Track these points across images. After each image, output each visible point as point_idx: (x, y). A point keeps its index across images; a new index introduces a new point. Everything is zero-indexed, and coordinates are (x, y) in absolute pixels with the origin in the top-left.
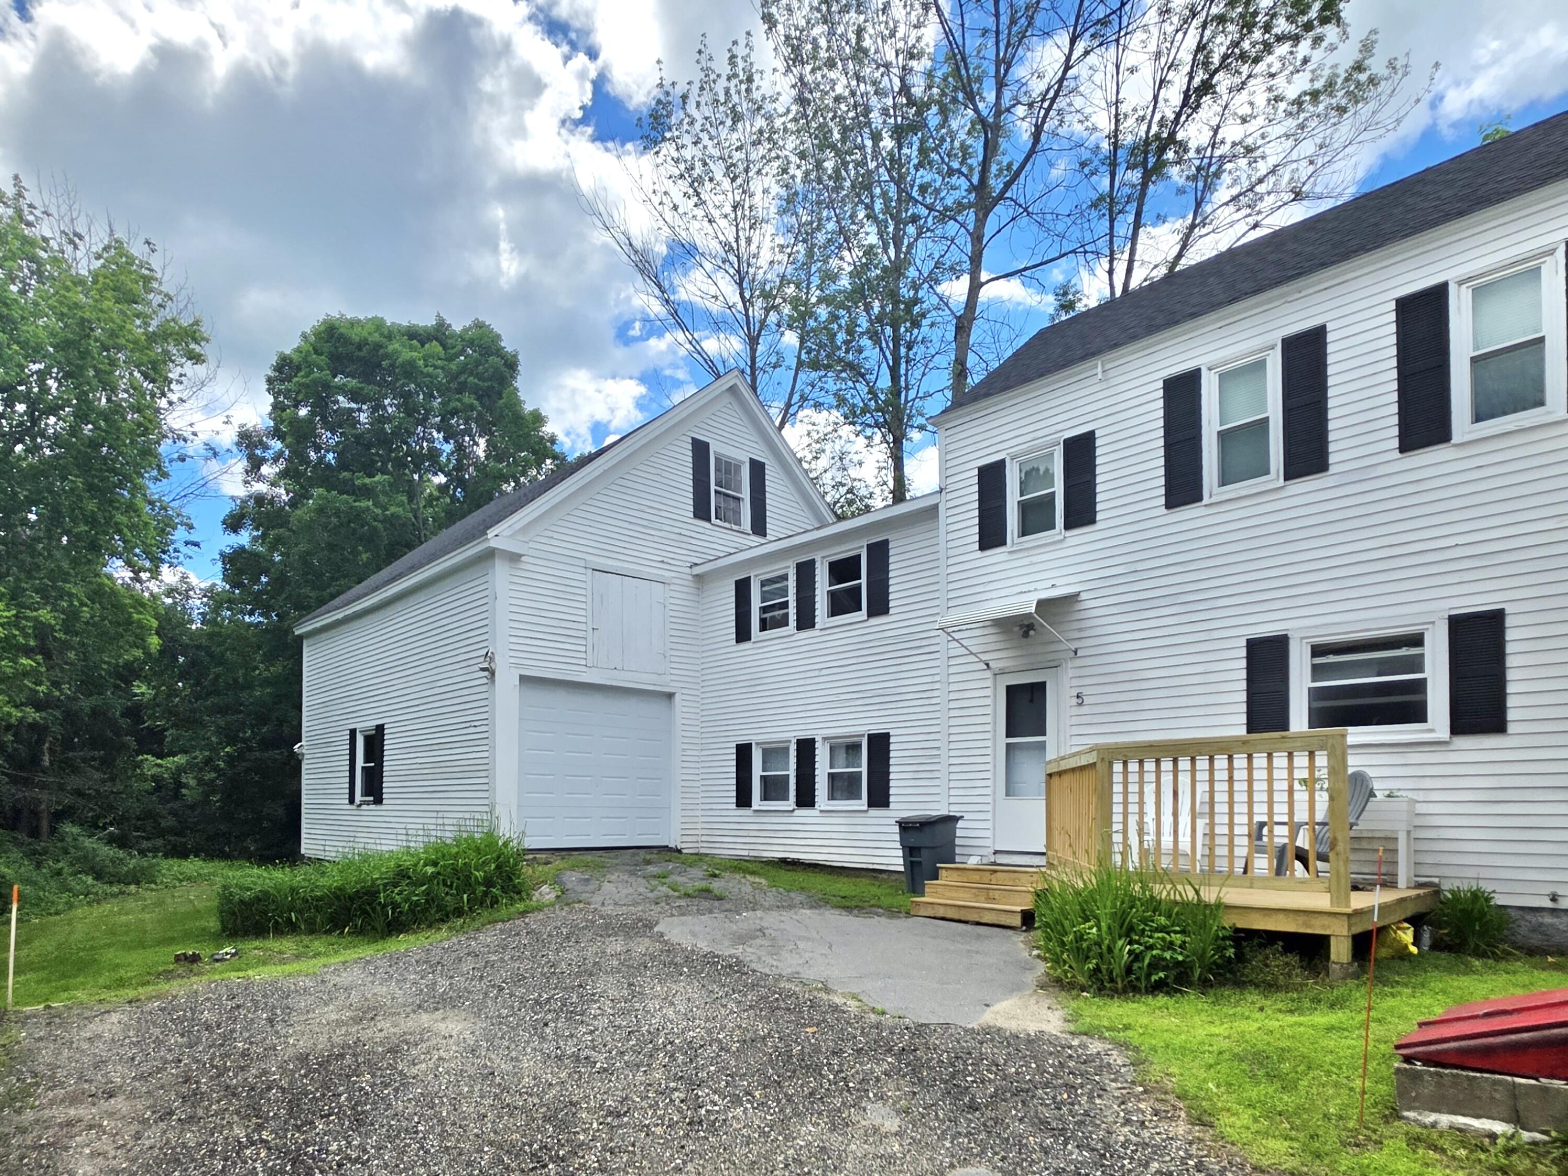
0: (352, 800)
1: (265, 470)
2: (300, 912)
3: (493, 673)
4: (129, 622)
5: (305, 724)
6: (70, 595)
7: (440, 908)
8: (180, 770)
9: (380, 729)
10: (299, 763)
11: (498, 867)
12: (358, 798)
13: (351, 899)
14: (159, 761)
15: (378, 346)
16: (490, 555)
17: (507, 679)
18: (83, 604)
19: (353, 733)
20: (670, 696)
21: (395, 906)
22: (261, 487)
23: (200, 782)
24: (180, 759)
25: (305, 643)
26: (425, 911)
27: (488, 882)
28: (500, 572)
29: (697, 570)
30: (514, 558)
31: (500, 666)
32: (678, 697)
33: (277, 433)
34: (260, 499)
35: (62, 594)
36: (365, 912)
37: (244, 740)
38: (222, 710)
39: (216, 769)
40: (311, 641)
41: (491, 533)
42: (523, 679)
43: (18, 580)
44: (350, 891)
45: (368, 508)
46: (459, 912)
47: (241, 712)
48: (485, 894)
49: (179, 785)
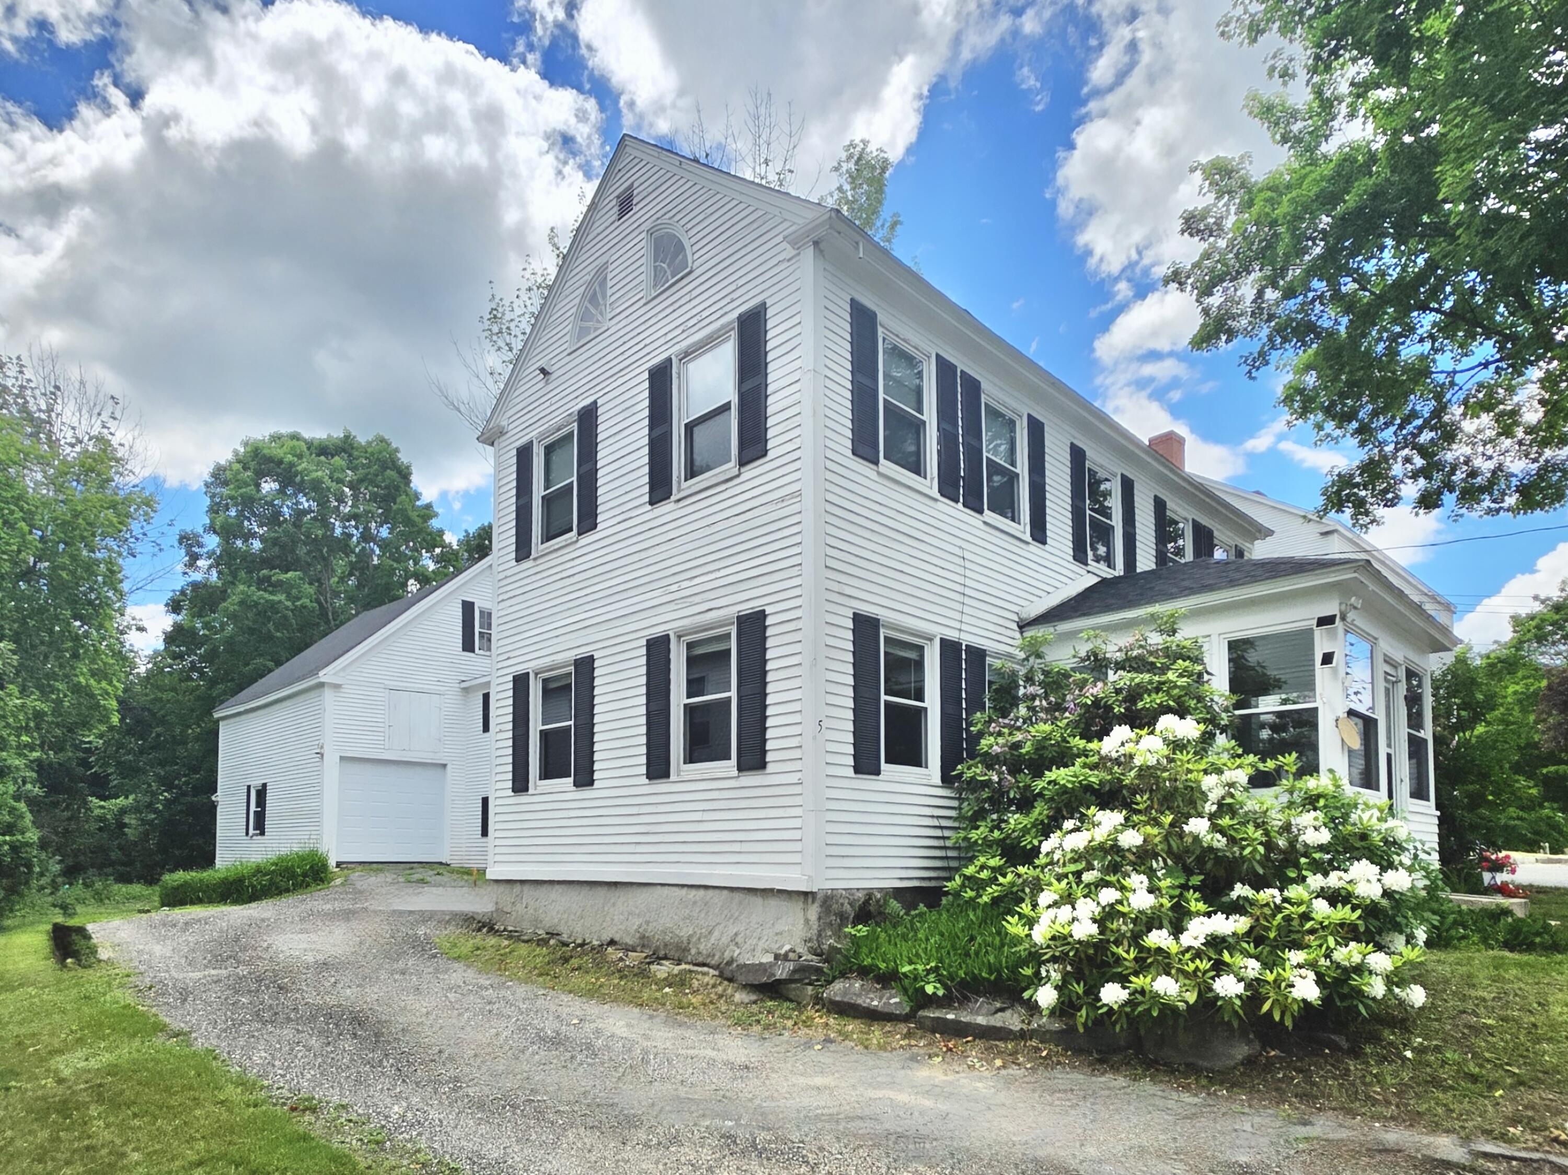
0: (247, 834)
1: (200, 563)
2: (204, 892)
3: (322, 755)
4: (98, 706)
5: (219, 780)
6: (59, 690)
7: (277, 888)
8: (123, 811)
9: (264, 785)
10: (215, 807)
11: (311, 867)
12: (251, 831)
13: (231, 884)
14: (102, 803)
15: (292, 465)
16: (321, 685)
17: (332, 759)
18: (65, 696)
19: (249, 787)
20: (445, 766)
21: (253, 887)
22: (197, 576)
23: (143, 822)
24: (121, 801)
25: (221, 723)
26: (269, 889)
27: (305, 875)
28: (328, 693)
29: (464, 685)
30: (337, 687)
31: (326, 751)
32: (449, 767)
33: (212, 529)
34: (195, 585)
35: (53, 690)
36: (238, 890)
37: (179, 787)
38: (162, 764)
39: (156, 811)
40: (225, 722)
41: (321, 673)
42: (342, 758)
43: (25, 680)
44: (231, 879)
45: (280, 602)
46: (287, 890)
47: (177, 764)
48: (303, 881)
49: (122, 825)
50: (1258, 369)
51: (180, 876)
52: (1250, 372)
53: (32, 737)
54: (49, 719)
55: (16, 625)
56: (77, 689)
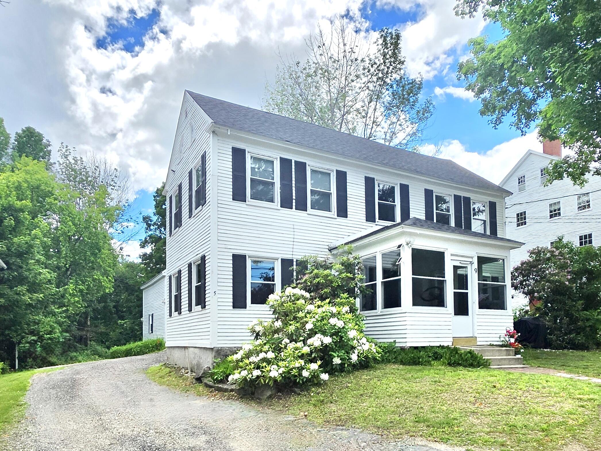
2: (120, 354)
5: (143, 313)
9: (153, 314)
10: (142, 323)
12: (150, 332)
19: (149, 315)
21: (135, 352)
25: (143, 291)
27: (153, 347)
33: (156, 213)
35: (86, 281)
40: (145, 290)
41: (163, 272)
46: (147, 353)
50: (498, 125)
51: (115, 348)
52: (495, 126)
53: (79, 298)
54: (85, 291)
55: (72, 259)
56: (94, 280)
